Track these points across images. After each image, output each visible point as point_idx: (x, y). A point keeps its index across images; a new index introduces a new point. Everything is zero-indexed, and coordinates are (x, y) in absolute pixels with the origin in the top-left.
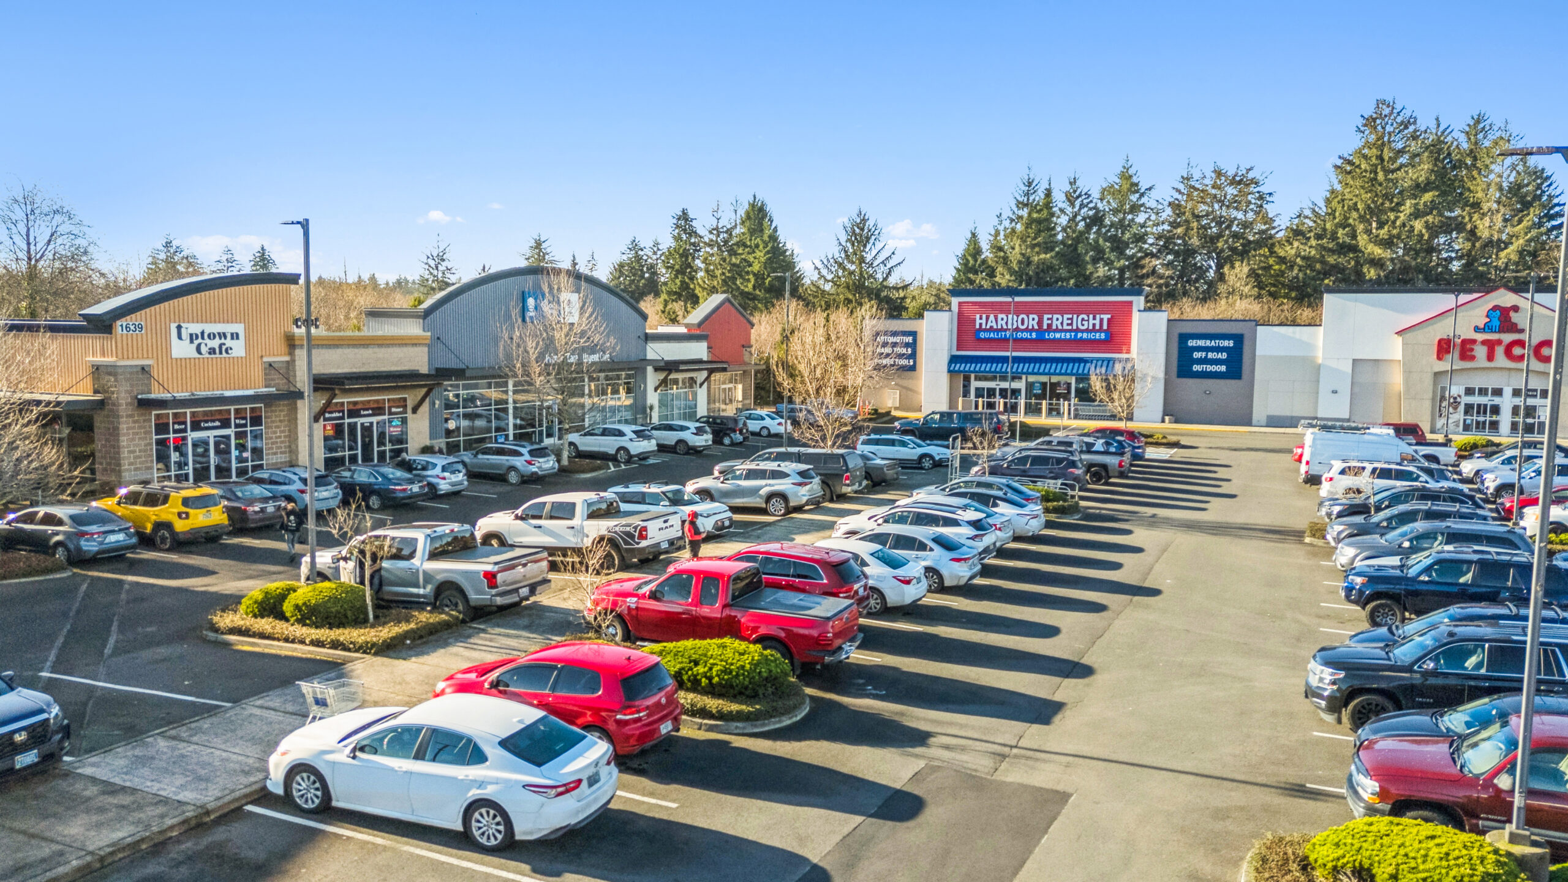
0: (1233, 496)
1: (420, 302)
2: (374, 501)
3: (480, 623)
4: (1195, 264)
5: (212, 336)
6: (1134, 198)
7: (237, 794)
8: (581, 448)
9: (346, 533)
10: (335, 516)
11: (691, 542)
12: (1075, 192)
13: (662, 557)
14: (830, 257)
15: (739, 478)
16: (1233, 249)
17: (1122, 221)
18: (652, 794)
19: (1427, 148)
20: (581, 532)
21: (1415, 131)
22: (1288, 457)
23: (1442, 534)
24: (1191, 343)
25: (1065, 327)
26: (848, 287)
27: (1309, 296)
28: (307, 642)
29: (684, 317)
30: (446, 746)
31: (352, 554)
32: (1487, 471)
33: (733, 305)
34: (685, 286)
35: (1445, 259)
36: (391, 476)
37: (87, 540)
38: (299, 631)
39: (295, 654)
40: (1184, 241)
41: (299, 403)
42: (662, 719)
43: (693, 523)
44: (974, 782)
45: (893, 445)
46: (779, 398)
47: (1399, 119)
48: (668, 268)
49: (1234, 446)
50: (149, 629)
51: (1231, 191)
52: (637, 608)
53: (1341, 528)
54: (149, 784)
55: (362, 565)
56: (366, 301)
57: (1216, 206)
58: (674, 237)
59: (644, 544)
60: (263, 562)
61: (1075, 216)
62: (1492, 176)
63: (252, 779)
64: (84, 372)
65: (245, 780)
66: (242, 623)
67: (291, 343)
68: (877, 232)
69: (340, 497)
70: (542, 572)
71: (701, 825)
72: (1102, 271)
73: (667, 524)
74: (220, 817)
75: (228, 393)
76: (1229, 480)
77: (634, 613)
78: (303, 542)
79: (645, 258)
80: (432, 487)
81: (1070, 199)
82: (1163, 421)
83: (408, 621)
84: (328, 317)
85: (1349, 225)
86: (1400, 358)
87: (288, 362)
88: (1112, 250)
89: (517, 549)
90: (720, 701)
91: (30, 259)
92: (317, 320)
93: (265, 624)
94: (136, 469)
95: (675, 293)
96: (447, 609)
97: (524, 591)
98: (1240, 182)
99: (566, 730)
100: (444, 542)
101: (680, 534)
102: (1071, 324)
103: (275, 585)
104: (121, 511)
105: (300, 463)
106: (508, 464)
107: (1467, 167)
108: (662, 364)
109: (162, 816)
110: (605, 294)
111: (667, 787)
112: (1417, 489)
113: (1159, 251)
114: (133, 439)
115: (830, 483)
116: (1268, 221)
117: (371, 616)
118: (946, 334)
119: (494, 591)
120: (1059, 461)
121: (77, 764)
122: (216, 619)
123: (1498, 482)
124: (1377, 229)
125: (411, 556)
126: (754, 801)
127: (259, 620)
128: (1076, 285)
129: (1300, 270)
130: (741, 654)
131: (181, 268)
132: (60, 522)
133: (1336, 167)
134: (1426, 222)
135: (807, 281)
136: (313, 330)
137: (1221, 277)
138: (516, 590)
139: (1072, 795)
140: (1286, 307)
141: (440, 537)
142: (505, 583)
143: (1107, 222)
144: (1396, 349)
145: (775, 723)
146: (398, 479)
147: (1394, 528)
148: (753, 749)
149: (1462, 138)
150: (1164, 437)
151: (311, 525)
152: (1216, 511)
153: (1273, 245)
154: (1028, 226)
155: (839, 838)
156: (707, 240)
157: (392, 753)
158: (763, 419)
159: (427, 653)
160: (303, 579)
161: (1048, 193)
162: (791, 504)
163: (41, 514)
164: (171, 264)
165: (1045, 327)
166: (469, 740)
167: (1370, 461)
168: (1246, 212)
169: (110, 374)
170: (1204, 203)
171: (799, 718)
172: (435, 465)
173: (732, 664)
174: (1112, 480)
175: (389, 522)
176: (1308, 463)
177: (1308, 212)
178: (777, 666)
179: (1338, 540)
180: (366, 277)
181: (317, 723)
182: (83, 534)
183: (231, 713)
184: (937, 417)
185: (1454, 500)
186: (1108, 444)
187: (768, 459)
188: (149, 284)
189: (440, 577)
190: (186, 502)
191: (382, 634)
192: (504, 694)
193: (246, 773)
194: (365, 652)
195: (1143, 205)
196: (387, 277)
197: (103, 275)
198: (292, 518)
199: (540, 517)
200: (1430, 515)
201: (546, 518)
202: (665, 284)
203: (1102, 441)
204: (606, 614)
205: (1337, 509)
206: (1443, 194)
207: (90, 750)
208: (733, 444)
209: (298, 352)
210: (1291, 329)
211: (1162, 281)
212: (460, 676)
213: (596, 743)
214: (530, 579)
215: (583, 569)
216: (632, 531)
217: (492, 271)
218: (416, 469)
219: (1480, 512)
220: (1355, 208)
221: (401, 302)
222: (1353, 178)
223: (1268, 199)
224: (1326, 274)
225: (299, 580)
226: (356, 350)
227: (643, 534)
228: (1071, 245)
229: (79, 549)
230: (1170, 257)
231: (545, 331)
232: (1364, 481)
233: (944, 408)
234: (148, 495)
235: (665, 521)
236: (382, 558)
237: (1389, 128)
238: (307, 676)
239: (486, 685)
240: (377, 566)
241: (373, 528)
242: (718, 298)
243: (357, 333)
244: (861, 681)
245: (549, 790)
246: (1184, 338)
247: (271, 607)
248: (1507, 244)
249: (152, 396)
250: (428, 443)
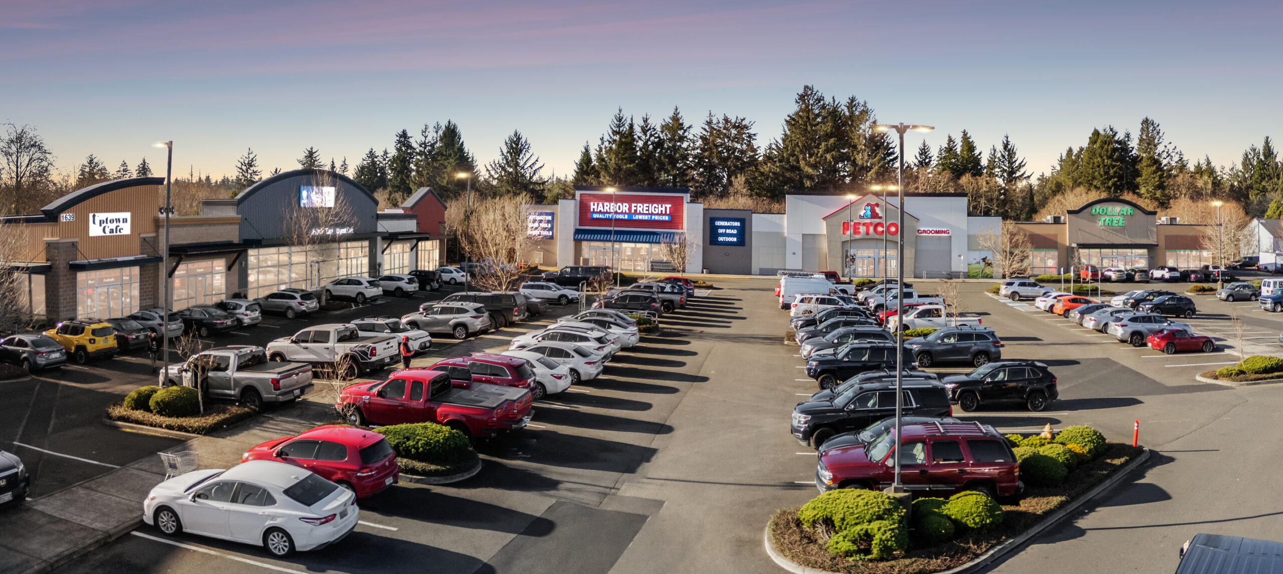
0: (744, 318)
1: (236, 195)
2: (204, 332)
3: (269, 414)
4: (716, 174)
5: (112, 221)
6: (681, 132)
7: (127, 524)
8: (334, 293)
9: (186, 353)
10: (180, 342)
11: (404, 358)
12: (647, 126)
13: (385, 368)
14: (497, 162)
15: (436, 313)
16: (736, 166)
17: (674, 146)
18: (381, 523)
19: (830, 114)
20: (332, 351)
21: (824, 104)
22: (772, 294)
23: (852, 334)
24: (718, 223)
25: (645, 212)
26: (508, 182)
27: (777, 196)
28: (164, 426)
29: (402, 203)
30: (250, 494)
31: (190, 367)
32: (871, 297)
33: (433, 194)
34: (403, 182)
35: (842, 176)
36: (214, 314)
37: (40, 357)
38: (158, 419)
39: (156, 434)
40: (709, 160)
41: (160, 264)
42: (387, 476)
43: (406, 345)
44: (586, 511)
45: (543, 289)
46: (462, 258)
47: (816, 97)
48: (392, 170)
49: (743, 287)
50: (72, 416)
51: (734, 132)
52: (369, 403)
53: (803, 334)
54: (75, 517)
55: (196, 375)
56: (203, 195)
57: (726, 140)
58: (397, 149)
59: (374, 359)
60: (137, 373)
61: (647, 142)
62: (861, 131)
63: (135, 515)
64: (42, 248)
65: (131, 516)
66: (125, 413)
67: (157, 224)
68: (527, 147)
69: (183, 328)
70: (308, 378)
71: (412, 541)
72: (664, 176)
73: (389, 345)
74: (117, 539)
75: (120, 259)
76: (741, 309)
77: (367, 406)
78: (161, 359)
79: (378, 163)
80: (240, 321)
81: (644, 131)
82: (703, 272)
83: (224, 413)
84: (180, 206)
85: (795, 155)
86: (825, 232)
87: (154, 237)
88: (669, 164)
89: (293, 363)
90: (424, 464)
91: (17, 177)
92: (173, 208)
93: (138, 414)
94: (67, 310)
95: (397, 186)
96: (248, 404)
97: (297, 392)
98: (738, 127)
99: (326, 483)
100: (246, 359)
101: (397, 352)
102: (648, 210)
103: (144, 388)
104: (58, 338)
105: (160, 306)
106: (287, 305)
107: (849, 125)
108: (387, 235)
109: (84, 538)
110: (352, 187)
111: (390, 518)
112: (839, 309)
113: (695, 165)
114: (66, 291)
115: (495, 316)
116: (754, 150)
117: (202, 409)
118: (572, 215)
119: (278, 392)
120: (646, 298)
121: (34, 503)
122: (110, 410)
123: (876, 303)
124: (809, 158)
125: (226, 369)
126: (446, 526)
127: (135, 411)
128: (648, 185)
129: (772, 180)
130: (438, 433)
131: (97, 177)
132: (26, 345)
133: (786, 121)
134: (832, 155)
135: (481, 179)
136: (170, 215)
137: (730, 183)
138: (292, 391)
139: (648, 517)
140: (765, 202)
141: (244, 355)
142: (285, 387)
143: (665, 146)
144: (822, 228)
145: (459, 477)
146: (218, 316)
147: (829, 332)
148: (445, 494)
149: (846, 110)
150: (704, 283)
151: (166, 347)
152: (736, 328)
153: (757, 164)
154: (619, 146)
155: (500, 547)
156: (418, 150)
157: (217, 498)
158: (452, 272)
159: (237, 434)
160: (161, 384)
161: (631, 126)
162: (470, 331)
163: (17, 339)
164: (92, 174)
165: (633, 211)
166: (265, 490)
167: (815, 294)
168: (742, 144)
169: (55, 248)
170: (720, 138)
171: (474, 474)
172: (241, 306)
173: (431, 439)
174: (676, 310)
175: (212, 346)
176: (783, 296)
177: (774, 146)
178: (460, 440)
179: (802, 341)
180: (203, 178)
181: (171, 480)
182: (38, 353)
183: (120, 473)
184: (568, 270)
185: (857, 315)
186: (673, 287)
187: (455, 300)
188: (79, 188)
189: (244, 383)
190: (94, 332)
191: (209, 421)
192: (286, 460)
193: (131, 511)
194: (198, 433)
195: (686, 137)
196: (217, 178)
197: (55, 184)
198: (154, 343)
199: (307, 341)
200: (846, 324)
201: (311, 342)
202: (390, 180)
203: (669, 285)
204: (349, 407)
205: (800, 323)
206: (839, 140)
207: (40, 495)
208: (432, 290)
209: (161, 230)
210: (770, 216)
211: (697, 184)
212: (257, 449)
213: (345, 491)
214: (301, 383)
215: (335, 376)
216: (366, 350)
217: (282, 172)
218: (229, 309)
219: (869, 320)
220: (797, 145)
221: (224, 195)
222: (795, 128)
223: (754, 138)
224: (785, 183)
225: (158, 385)
226: (196, 228)
227: (373, 352)
228: (644, 160)
229: (35, 362)
230: (701, 170)
231: (313, 213)
232: (812, 306)
233: (572, 264)
234: (73, 327)
235: (388, 343)
236: (208, 370)
237: (811, 102)
238: (164, 449)
239: (274, 455)
240: (205, 376)
241: (203, 350)
242: (423, 190)
243: (196, 217)
244: (515, 449)
245: (315, 521)
246: (713, 220)
247: (142, 403)
248: (871, 168)
249: (77, 262)
250: (237, 291)
